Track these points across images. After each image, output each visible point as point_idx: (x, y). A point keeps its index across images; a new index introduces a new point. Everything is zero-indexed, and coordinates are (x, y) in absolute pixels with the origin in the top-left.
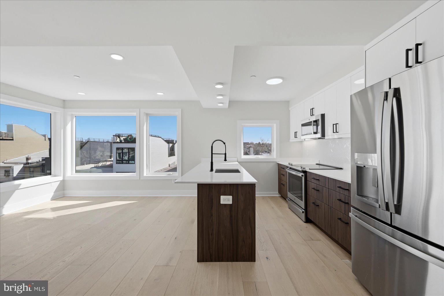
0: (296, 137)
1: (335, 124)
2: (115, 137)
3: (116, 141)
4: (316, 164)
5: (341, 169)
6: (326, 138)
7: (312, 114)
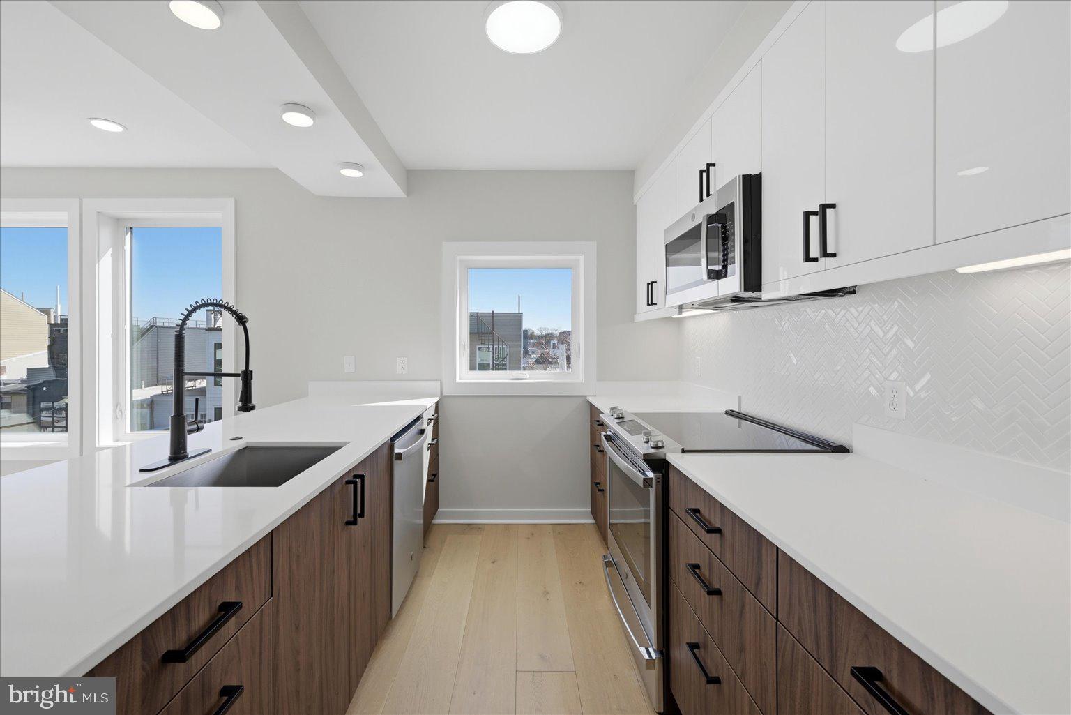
0: (651, 303)
1: (815, 213)
2: (213, 315)
3: (215, 324)
4: (727, 413)
5: (842, 449)
6: (766, 295)
7: (705, 191)
